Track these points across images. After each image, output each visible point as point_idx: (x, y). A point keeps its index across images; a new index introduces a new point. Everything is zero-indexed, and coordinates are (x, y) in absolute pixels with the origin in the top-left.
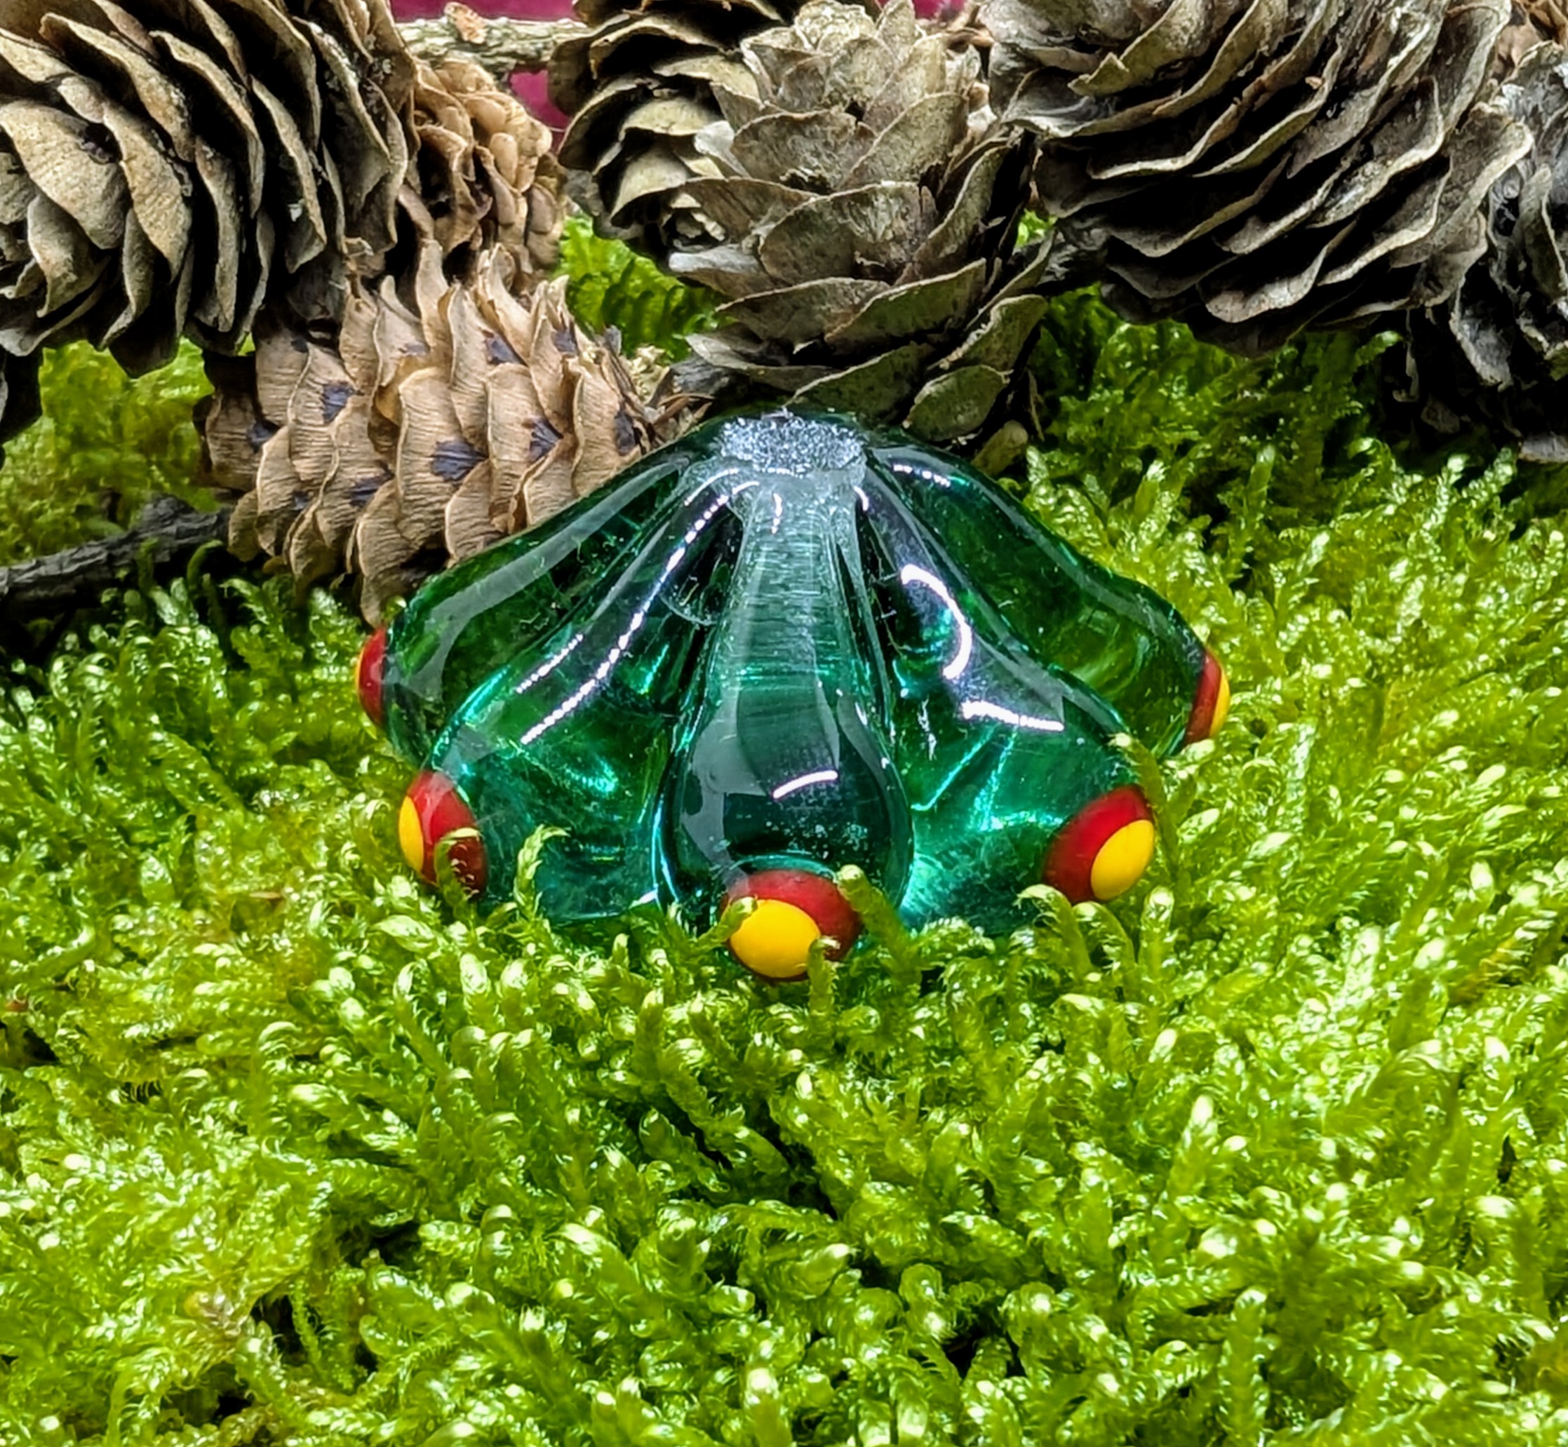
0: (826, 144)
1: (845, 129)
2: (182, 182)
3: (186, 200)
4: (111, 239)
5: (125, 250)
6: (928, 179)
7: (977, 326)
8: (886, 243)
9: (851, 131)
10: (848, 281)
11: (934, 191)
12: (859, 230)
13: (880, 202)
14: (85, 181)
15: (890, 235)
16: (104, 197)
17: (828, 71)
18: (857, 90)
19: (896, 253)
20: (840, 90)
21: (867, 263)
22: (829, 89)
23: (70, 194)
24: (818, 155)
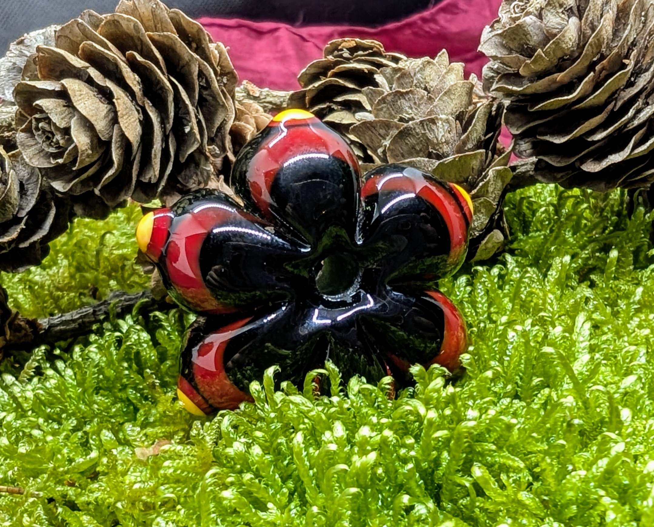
0: (415, 103)
1: (423, 97)
2: (139, 113)
3: (140, 121)
4: (107, 136)
5: (113, 140)
6: (459, 117)
7: (482, 180)
8: (442, 143)
9: (425, 98)
10: (426, 159)
11: (461, 124)
12: (431, 136)
13: (440, 123)
14: (98, 109)
15: (444, 140)
16: (105, 117)
17: (415, 74)
18: (427, 82)
19: (446, 149)
20: (419, 82)
21: (434, 152)
22: (415, 82)
23: (91, 113)
24: (411, 108)
